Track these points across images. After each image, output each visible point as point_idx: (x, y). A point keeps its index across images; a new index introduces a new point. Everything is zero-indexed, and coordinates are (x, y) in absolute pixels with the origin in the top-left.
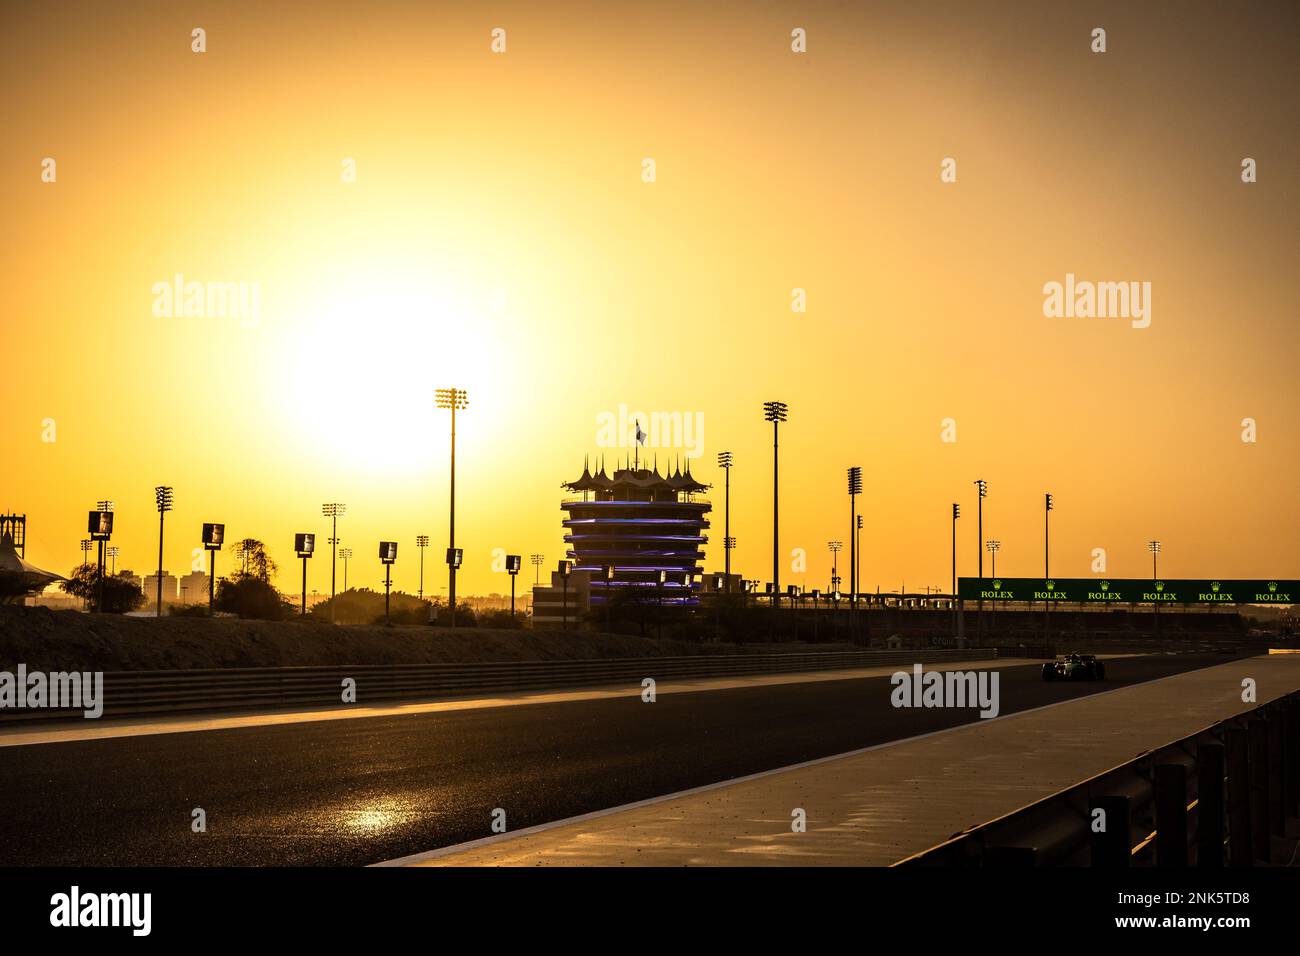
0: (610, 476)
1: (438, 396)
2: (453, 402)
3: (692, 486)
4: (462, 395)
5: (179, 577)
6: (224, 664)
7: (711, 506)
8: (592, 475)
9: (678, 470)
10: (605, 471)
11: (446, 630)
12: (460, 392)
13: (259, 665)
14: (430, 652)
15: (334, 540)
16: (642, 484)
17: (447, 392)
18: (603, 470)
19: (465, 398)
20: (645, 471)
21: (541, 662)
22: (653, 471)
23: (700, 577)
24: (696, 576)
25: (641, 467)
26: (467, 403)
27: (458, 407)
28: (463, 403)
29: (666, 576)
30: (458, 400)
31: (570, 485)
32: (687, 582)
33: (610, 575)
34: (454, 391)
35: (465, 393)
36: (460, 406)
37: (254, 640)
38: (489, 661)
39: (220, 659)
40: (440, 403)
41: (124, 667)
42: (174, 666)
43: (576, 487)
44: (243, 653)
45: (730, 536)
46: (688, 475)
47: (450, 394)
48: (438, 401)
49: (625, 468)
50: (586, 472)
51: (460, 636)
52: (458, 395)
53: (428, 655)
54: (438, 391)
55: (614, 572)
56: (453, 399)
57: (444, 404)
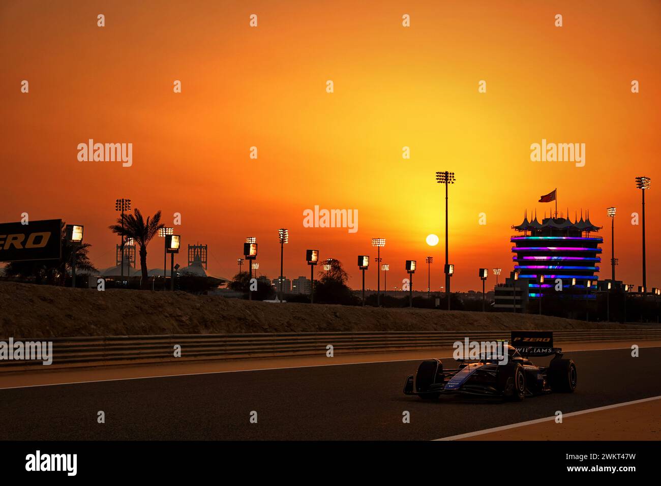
0: (540, 223)
1: (437, 176)
2: (447, 180)
3: (591, 228)
4: (452, 175)
5: (291, 280)
6: (320, 329)
7: (602, 240)
8: (529, 222)
9: (582, 218)
10: (537, 219)
11: (445, 312)
12: (451, 174)
13: (339, 330)
14: (436, 324)
15: (379, 259)
16: (560, 227)
17: (443, 173)
18: (536, 218)
19: (453, 177)
20: (562, 219)
21: (501, 331)
22: (566, 219)
23: (596, 282)
24: (593, 282)
25: (559, 216)
26: (454, 180)
27: (449, 183)
28: (452, 180)
29: (576, 282)
30: (449, 178)
31: (516, 228)
32: (589, 285)
33: (542, 281)
34: (447, 173)
35: (453, 174)
36: (451, 182)
37: (336, 316)
38: (470, 330)
39: (317, 326)
40: (439, 180)
41: (265, 331)
42: (292, 330)
43: (518, 228)
44: (331, 324)
45: (615, 257)
46: (588, 221)
47: (445, 175)
48: (437, 179)
49: (549, 217)
50: (526, 219)
51: (453, 315)
52: (449, 175)
53: (435, 326)
54: (437, 173)
55: (544, 279)
56: (445, 178)
57: (441, 180)
